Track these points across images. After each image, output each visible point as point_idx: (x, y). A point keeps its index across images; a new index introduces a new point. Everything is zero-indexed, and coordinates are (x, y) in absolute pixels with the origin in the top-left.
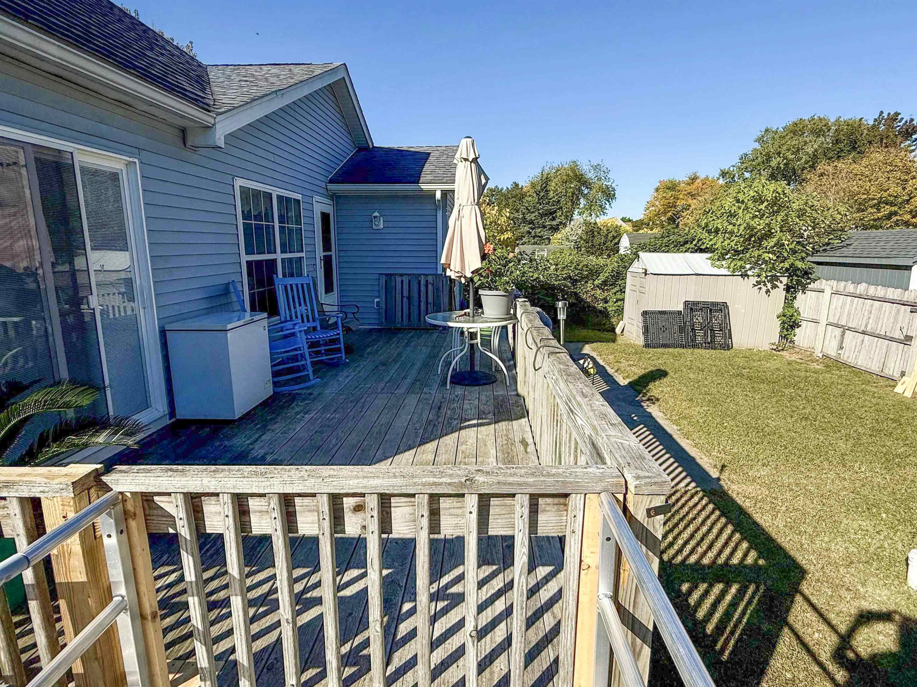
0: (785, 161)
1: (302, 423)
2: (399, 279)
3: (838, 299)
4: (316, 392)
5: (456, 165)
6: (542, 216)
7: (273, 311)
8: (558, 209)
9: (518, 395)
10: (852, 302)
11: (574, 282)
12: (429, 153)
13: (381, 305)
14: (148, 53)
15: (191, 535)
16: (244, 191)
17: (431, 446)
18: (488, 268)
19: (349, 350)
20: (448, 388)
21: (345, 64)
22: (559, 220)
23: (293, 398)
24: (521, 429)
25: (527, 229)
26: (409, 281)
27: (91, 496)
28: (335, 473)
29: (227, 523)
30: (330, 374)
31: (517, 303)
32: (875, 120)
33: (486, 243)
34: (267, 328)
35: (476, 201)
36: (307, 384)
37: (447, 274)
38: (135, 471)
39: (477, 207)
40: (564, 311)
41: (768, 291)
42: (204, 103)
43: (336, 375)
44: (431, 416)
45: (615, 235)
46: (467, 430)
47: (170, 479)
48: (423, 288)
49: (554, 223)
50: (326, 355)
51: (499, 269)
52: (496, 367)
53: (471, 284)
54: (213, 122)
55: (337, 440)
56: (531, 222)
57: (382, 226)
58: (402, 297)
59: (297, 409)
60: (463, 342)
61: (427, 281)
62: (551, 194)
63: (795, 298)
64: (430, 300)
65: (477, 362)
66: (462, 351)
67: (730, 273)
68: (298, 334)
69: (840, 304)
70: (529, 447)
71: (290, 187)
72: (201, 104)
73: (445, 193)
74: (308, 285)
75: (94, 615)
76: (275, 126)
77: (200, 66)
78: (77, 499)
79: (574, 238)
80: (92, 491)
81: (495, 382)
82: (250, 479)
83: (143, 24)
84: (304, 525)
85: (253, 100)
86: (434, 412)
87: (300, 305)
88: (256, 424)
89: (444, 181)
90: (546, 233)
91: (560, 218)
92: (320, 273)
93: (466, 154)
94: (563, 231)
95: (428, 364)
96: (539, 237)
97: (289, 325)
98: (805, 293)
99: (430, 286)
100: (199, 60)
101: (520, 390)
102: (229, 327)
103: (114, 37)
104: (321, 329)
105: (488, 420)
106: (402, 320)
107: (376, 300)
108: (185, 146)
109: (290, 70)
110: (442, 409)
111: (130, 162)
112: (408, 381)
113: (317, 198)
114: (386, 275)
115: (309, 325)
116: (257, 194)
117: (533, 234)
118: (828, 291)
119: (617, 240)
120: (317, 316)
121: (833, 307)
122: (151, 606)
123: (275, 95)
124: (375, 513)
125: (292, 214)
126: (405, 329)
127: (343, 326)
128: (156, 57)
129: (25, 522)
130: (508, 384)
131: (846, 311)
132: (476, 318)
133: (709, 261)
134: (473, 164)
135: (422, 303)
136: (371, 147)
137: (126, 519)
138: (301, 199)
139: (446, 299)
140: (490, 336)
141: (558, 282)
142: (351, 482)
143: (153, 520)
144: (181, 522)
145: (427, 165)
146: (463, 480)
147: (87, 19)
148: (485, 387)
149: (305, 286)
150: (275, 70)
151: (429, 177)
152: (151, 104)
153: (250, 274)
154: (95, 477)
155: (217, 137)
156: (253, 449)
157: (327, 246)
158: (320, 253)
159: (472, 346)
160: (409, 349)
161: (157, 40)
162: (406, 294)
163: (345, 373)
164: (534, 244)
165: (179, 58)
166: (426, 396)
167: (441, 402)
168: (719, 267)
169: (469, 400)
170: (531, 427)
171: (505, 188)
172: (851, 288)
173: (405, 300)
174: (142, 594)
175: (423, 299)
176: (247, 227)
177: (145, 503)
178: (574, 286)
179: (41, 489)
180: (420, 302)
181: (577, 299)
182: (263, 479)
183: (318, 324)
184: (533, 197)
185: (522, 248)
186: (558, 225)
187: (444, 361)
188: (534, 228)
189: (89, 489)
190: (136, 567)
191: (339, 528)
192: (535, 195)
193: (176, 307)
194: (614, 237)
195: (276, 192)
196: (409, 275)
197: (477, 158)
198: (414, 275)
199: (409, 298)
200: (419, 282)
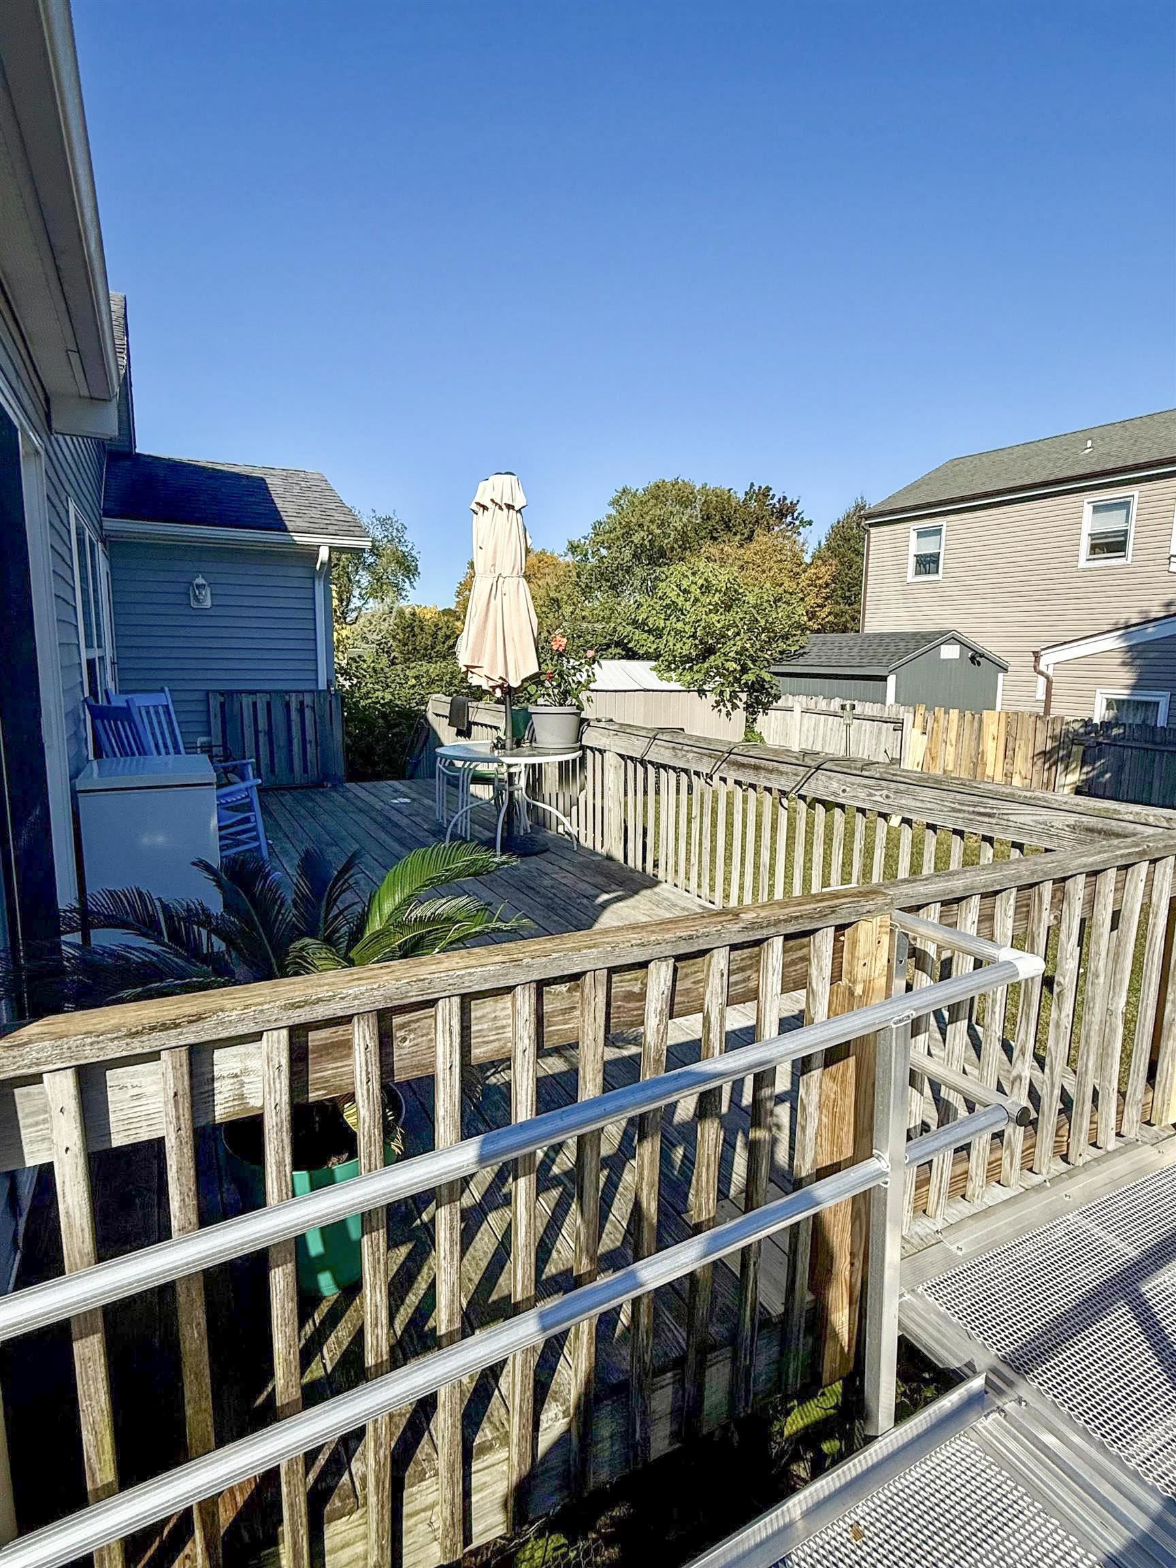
0: (650, 537)
2: (247, 701)
3: (810, 718)
9: (610, 859)
10: (826, 721)
26: (269, 704)
32: (746, 494)
41: (728, 714)
45: (448, 633)
48: (294, 715)
57: (208, 604)
58: (257, 732)
61: (301, 703)
63: (755, 720)
64: (310, 735)
67: (683, 688)
69: (813, 725)
98: (767, 714)
99: (308, 712)
107: (205, 739)
114: (222, 693)
118: (798, 709)
119: (451, 642)
121: (804, 729)
130: (575, 848)
131: (821, 732)
133: (654, 673)
135: (295, 741)
136: (136, 455)
138: (96, 543)
153: (89, 686)
159: (511, 794)
162: (262, 726)
168: (669, 680)
172: (823, 704)
173: (261, 736)
175: (296, 732)
180: (290, 740)
194: (448, 637)
196: (268, 692)
198: (276, 692)
199: (270, 733)
200: (287, 705)
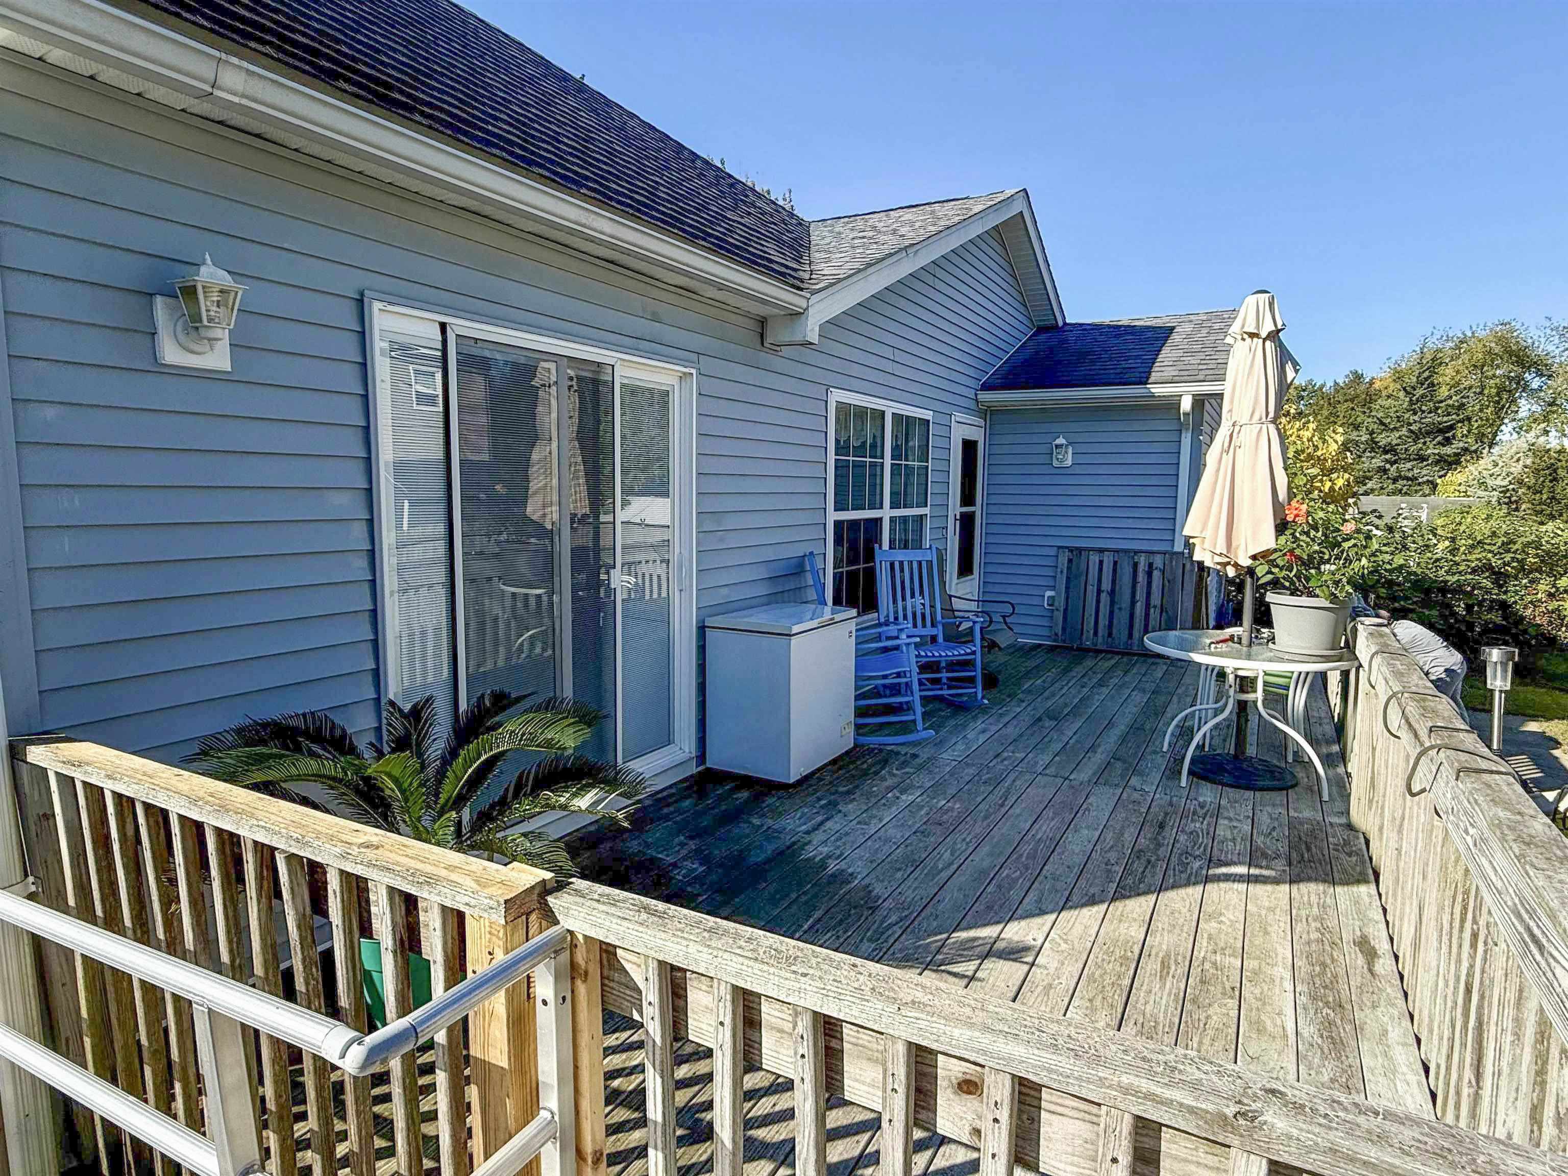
1: (894, 810)
2: (1094, 558)
4: (925, 754)
5: (1231, 346)
6: (1416, 436)
7: (869, 603)
8: (1459, 422)
9: (1350, 827)
11: (1500, 577)
12: (1173, 328)
13: (1056, 604)
14: (729, 215)
15: (663, 1037)
16: (841, 408)
17: (1138, 906)
18: (1292, 551)
19: (991, 681)
20: (1183, 784)
21: (1025, 190)
22: (1461, 445)
23: (885, 758)
24: (1359, 912)
25: (1377, 462)
26: (1115, 563)
27: (530, 926)
28: (925, 999)
29: (720, 1036)
30: (952, 722)
31: (1360, 627)
33: (1290, 500)
34: (854, 634)
35: (1271, 415)
36: (910, 737)
37: (1196, 557)
38: (596, 897)
39: (1272, 427)
40: (1505, 671)
42: (794, 278)
43: (964, 726)
44: (1142, 840)
46: (1223, 885)
47: (641, 929)
48: (1141, 577)
49: (1448, 450)
50: (949, 688)
51: (1315, 552)
52: (1296, 753)
53: (1249, 580)
54: (805, 306)
55: (952, 854)
56: (1389, 449)
57: (1069, 462)
58: (1099, 592)
59: (890, 782)
60: (1221, 695)
61: (1151, 565)
62: (1444, 392)
64: (1156, 600)
65: (1251, 737)
66: (1217, 712)
68: (904, 648)
70: (1381, 961)
71: (917, 400)
72: (791, 281)
73: (1199, 401)
74: (929, 563)
75: (513, 1132)
76: (902, 303)
77: (801, 224)
78: (509, 928)
79: (1499, 482)
80: (533, 917)
81: (1293, 786)
82: (766, 968)
83: (730, 176)
84: (856, 1085)
85: (869, 265)
86: (1148, 832)
87: (913, 596)
88: (819, 799)
89: (1201, 377)
90: (1425, 472)
91: (1462, 438)
92: (953, 544)
93: (1254, 324)
94: (1471, 468)
95: (1141, 728)
96: (1408, 479)
97: (892, 630)
99: (1156, 574)
100: (800, 216)
101: (1356, 816)
102: (796, 629)
103: (687, 198)
104: (945, 640)
105: (1273, 873)
106: (1096, 633)
107: (1049, 593)
108: (762, 344)
109: (933, 212)
110: (1167, 829)
111: (685, 374)
112: (1099, 758)
113: (959, 416)
114: (1071, 550)
115: (924, 632)
116: (861, 413)
117: (1393, 470)
120: (939, 618)
122: (594, 1140)
123: (904, 254)
124: (1004, 1115)
125: (915, 443)
126: (1101, 651)
127: (983, 639)
128: (739, 219)
129: (445, 943)
130: (1326, 797)
132: (1255, 648)
134: (1268, 343)
136: (1060, 323)
137: (573, 978)
138: (930, 418)
139: (1189, 604)
140: (1287, 688)
141: (1456, 578)
142: (956, 1032)
143: (613, 988)
144: (651, 1009)
145: (1165, 351)
146: (1230, 1111)
147: (658, 179)
148: (1267, 795)
149: (924, 564)
150: (908, 215)
151: (1170, 372)
152: (721, 288)
153: (838, 541)
154: (539, 895)
155: (809, 328)
156: (810, 842)
157: (968, 498)
158: (955, 508)
159: (1242, 706)
160: (1105, 691)
161: (747, 196)
162: (1106, 585)
163: (979, 724)
164: (1394, 494)
165: (772, 216)
166: (1136, 796)
167: (1166, 814)
169: (1230, 819)
170: (1385, 911)
171: (1330, 384)
173: (1104, 596)
174: (583, 1114)
175: (1140, 595)
176: (840, 466)
177: (604, 955)
178: (1501, 586)
179: (466, 899)
180: (1133, 603)
181: (1505, 618)
182: (788, 975)
183: (939, 632)
184: (1397, 399)
185: (1367, 503)
186: (1456, 454)
187: (1177, 726)
188: (1395, 462)
189: (528, 914)
190: (579, 1064)
191: (923, 1115)
192: (1402, 394)
193: (725, 591)
195: (890, 408)
196: (1117, 551)
197: (1279, 331)
198: (1126, 551)
199: (1112, 593)
200: (1135, 565)
